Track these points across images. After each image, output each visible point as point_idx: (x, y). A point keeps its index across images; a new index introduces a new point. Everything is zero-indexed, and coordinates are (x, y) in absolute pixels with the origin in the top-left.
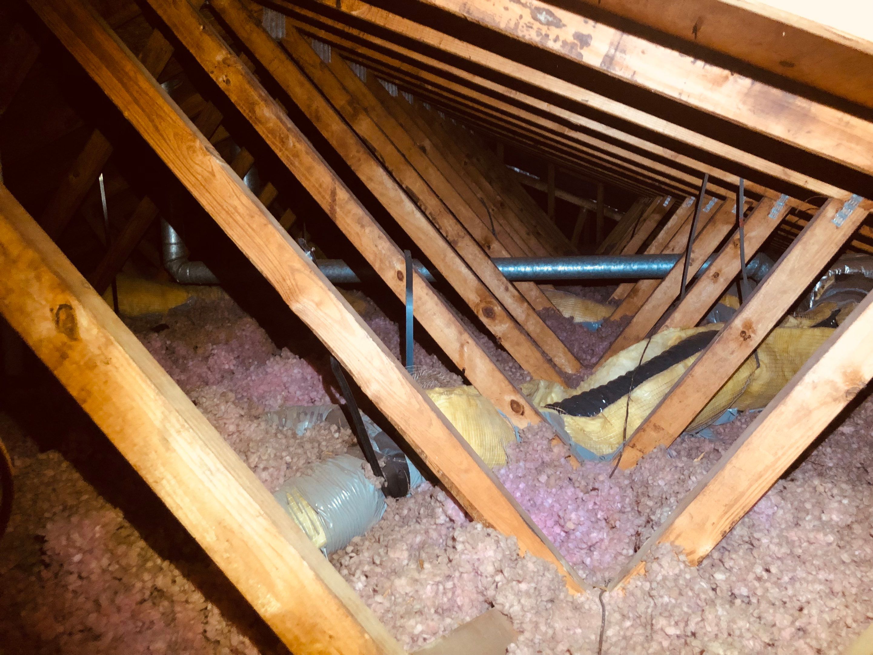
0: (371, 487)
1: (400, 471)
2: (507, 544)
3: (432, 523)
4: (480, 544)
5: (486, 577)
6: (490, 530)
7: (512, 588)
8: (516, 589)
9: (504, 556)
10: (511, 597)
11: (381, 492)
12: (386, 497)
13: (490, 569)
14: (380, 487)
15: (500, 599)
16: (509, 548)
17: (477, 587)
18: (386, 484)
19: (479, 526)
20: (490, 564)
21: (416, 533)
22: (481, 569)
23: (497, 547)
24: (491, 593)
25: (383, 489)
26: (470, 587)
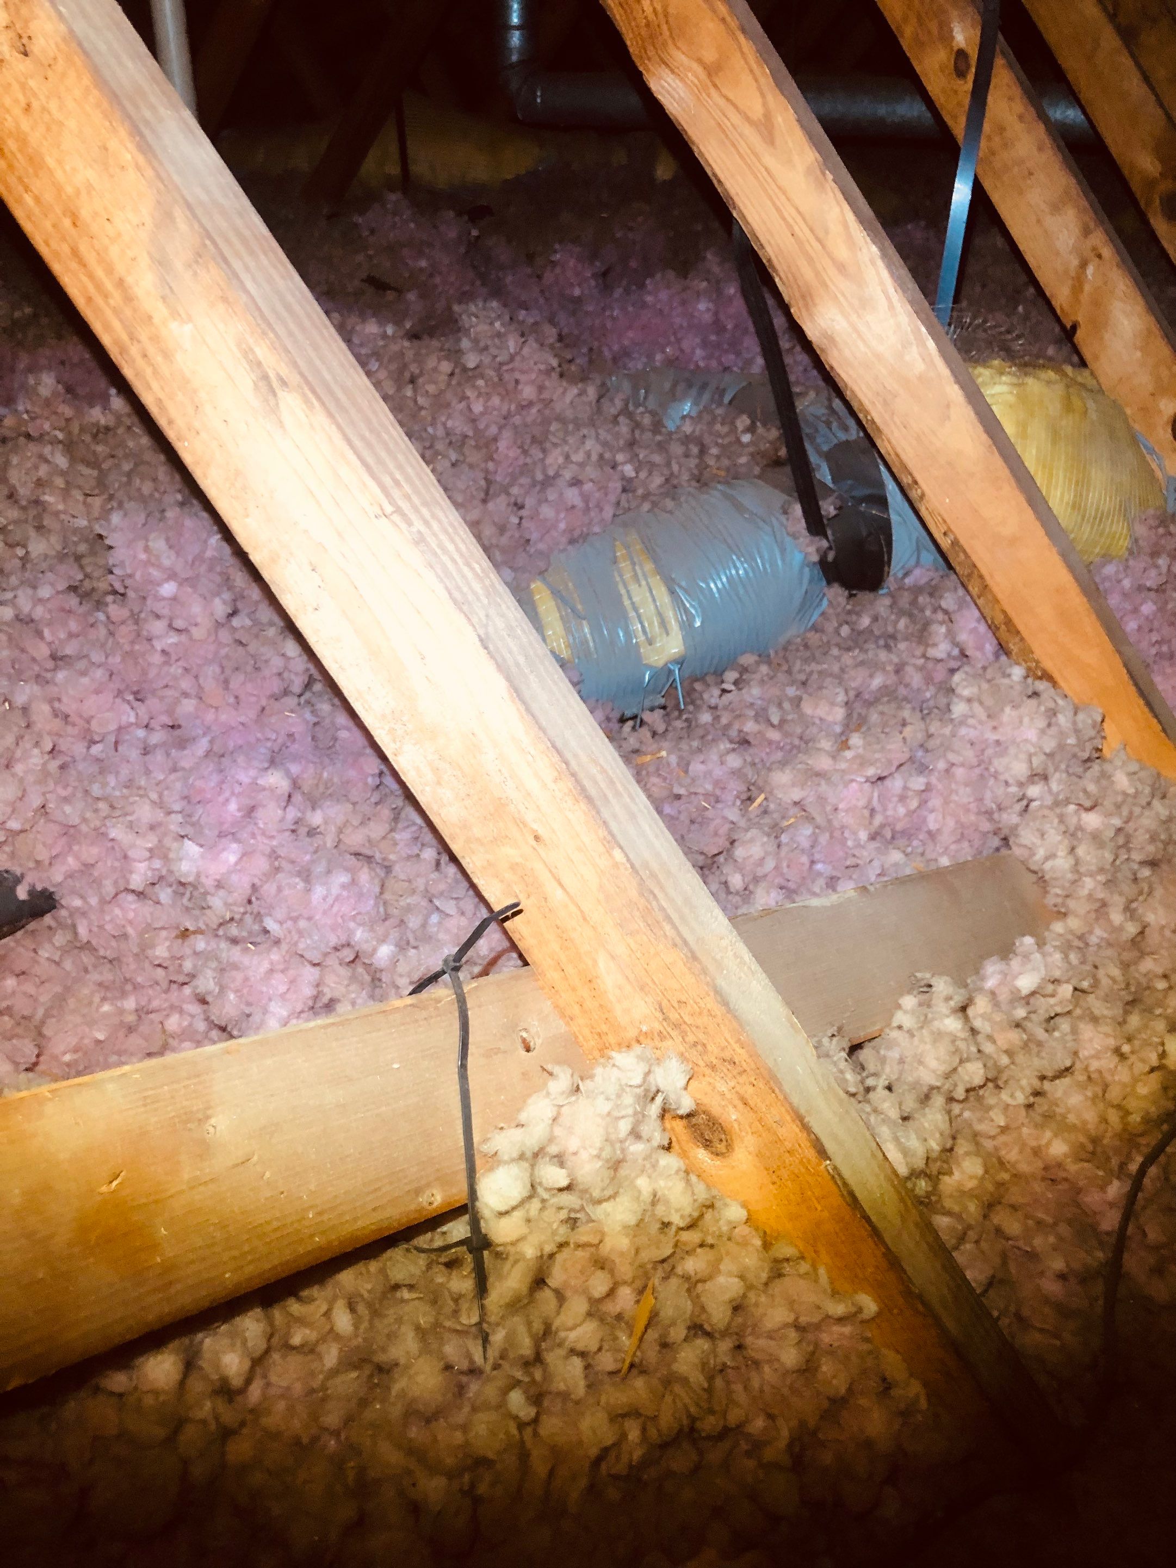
0: (798, 558)
1: (870, 534)
2: (1075, 723)
3: (918, 652)
4: (1008, 710)
5: (1007, 783)
6: (1041, 686)
7: (1062, 819)
8: (1073, 821)
9: (1061, 746)
10: (1054, 836)
11: (817, 571)
12: (829, 583)
13: (1020, 769)
14: (816, 558)
15: (1027, 836)
16: (1077, 731)
17: (980, 800)
18: (831, 557)
19: (1017, 672)
20: (1023, 756)
21: (874, 667)
22: (998, 764)
23: (1049, 725)
24: (1010, 818)
25: (823, 563)
26: (964, 795)
